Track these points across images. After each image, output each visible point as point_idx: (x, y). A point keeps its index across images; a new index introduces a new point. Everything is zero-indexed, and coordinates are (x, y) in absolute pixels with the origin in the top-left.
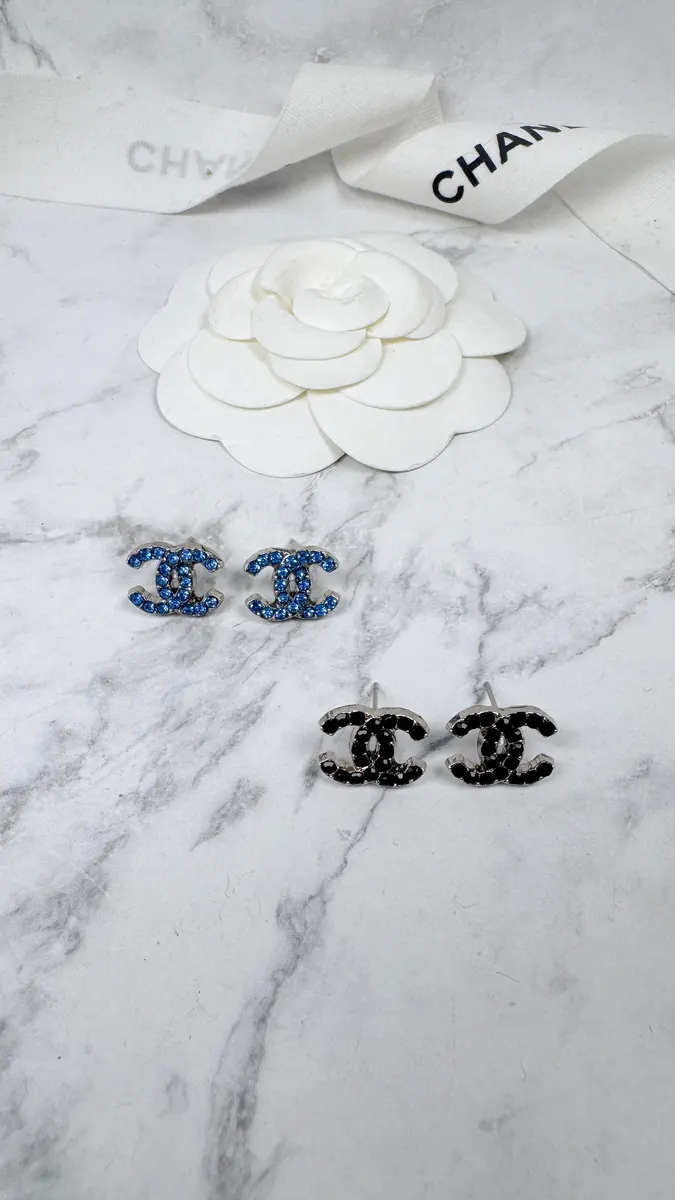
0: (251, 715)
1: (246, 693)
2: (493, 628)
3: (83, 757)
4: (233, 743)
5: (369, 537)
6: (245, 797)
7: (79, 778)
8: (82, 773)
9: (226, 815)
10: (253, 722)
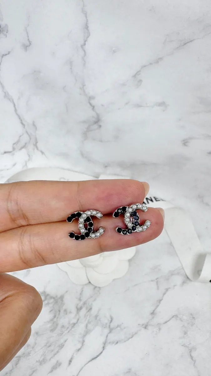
0: (62, 346)
1: (62, 341)
2: (110, 332)
3: (31, 351)
4: (58, 352)
5: (92, 304)
6: (58, 364)
7: (30, 356)
8: (31, 354)
9: (54, 368)
10: (62, 348)
